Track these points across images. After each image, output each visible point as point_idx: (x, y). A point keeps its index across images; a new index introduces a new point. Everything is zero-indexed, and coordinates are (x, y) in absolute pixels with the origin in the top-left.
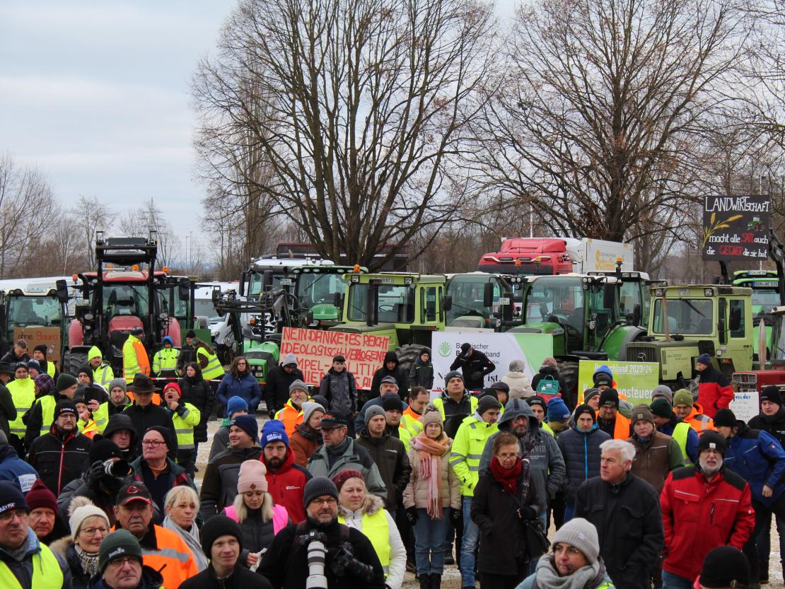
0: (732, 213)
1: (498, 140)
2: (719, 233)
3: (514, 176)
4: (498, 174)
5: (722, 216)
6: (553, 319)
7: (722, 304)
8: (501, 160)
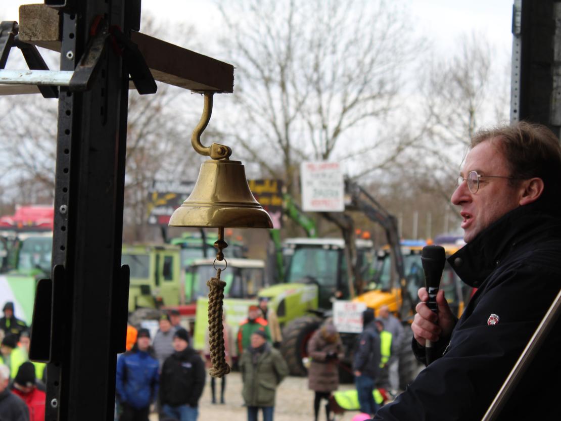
0: (168, 193)
1: (21, 136)
2: (159, 206)
3: (30, 162)
4: (19, 160)
5: (161, 195)
6: (38, 267)
7: (158, 258)
8: (22, 150)
